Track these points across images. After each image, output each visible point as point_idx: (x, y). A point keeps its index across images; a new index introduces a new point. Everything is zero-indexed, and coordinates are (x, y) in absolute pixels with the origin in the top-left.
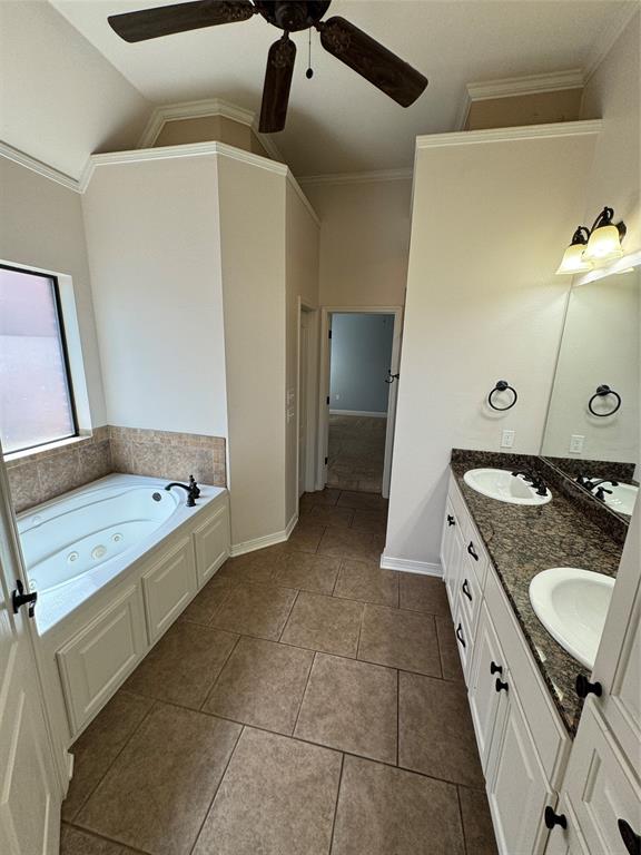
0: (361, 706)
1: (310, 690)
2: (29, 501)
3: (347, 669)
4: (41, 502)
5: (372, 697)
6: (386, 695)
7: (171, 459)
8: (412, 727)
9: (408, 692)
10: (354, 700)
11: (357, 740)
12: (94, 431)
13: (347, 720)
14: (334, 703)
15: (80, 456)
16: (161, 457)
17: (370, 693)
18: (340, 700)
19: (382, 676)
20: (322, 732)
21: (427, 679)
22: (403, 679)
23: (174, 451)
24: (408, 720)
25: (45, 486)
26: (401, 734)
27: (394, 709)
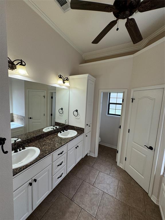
0: (86, 193)
1: (99, 202)
3: (86, 206)
5: (83, 194)
6: (79, 194)
8: (77, 185)
9: (72, 193)
10: (87, 195)
11: (89, 187)
13: (90, 191)
14: (93, 196)
17: (82, 196)
18: (91, 197)
19: (77, 200)
20: (97, 190)
21: (65, 194)
22: (72, 197)
24: (77, 187)
26: (80, 185)
27: (79, 190)
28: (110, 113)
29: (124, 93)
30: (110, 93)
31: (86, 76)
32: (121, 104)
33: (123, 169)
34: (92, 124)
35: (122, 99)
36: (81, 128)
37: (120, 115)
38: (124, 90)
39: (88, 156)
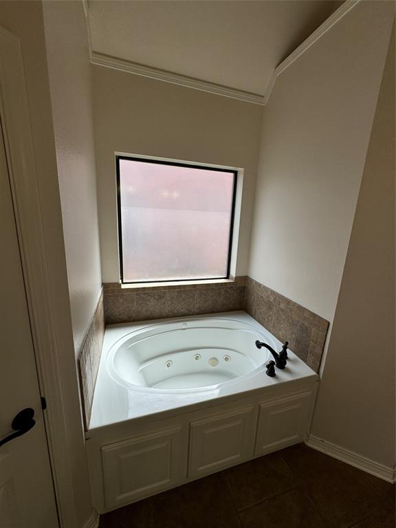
2: (187, 312)
4: (193, 315)
7: (277, 319)
12: (236, 278)
15: (223, 293)
16: (271, 313)
23: (281, 312)
25: (198, 306)
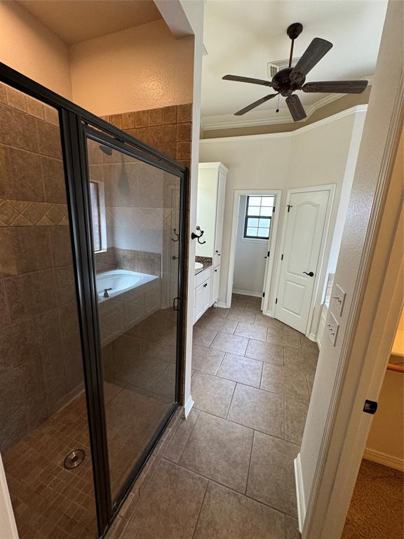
5: (222, 343)
10: (228, 343)
14: (236, 343)
28: (248, 235)
29: (275, 196)
30: (248, 197)
31: (216, 165)
32: (270, 218)
33: (273, 317)
34: (222, 252)
35: (272, 208)
36: (206, 258)
37: (267, 238)
38: (276, 192)
39: (215, 308)
